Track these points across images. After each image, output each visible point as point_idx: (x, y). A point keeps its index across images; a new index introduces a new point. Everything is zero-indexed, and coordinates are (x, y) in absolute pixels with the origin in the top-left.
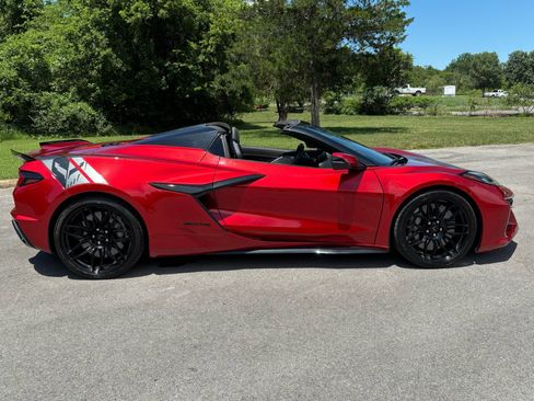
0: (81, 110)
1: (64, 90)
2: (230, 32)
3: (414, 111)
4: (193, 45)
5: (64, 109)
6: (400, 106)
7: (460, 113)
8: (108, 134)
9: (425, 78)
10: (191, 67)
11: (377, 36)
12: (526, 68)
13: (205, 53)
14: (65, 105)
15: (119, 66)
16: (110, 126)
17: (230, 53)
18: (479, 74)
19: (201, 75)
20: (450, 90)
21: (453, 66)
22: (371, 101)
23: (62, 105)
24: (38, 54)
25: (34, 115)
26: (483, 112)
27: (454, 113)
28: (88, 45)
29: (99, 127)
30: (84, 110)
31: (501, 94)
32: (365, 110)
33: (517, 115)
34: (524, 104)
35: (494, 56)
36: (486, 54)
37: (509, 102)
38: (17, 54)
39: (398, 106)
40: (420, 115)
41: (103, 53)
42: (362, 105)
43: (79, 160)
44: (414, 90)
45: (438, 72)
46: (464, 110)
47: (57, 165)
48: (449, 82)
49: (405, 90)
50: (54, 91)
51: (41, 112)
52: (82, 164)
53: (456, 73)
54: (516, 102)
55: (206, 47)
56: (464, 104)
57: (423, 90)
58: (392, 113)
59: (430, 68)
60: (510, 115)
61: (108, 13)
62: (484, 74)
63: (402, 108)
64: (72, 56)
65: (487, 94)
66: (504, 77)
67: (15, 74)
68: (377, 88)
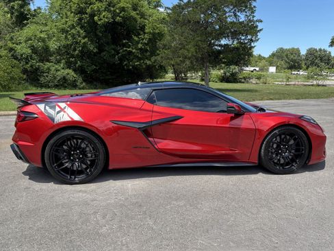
0: (68, 74)
1: (59, 62)
2: (157, 31)
3: (254, 81)
4: (136, 38)
5: (59, 73)
6: (245, 78)
7: (280, 83)
8: (83, 88)
9: (257, 62)
10: (134, 51)
11: (243, 38)
12: (316, 58)
13: (142, 43)
14: (59, 70)
15: (91, 48)
16: (84, 84)
17: (159, 44)
18: (290, 61)
19: (140, 55)
20: (272, 69)
21: (273, 55)
22: (228, 74)
23: (57, 70)
24: (43, 40)
25: (40, 76)
26: (293, 83)
27: (277, 83)
28: (73, 36)
29: (78, 84)
30: (70, 74)
31: (301, 73)
32: (224, 79)
33: (312, 85)
34: (317, 79)
35: (298, 50)
36: (293, 49)
37: (308, 78)
38: (31, 40)
39: (244, 78)
40: (257, 83)
41: (83, 41)
42: (223, 77)
43: (63, 105)
44: (252, 69)
45: (264, 58)
46: (282, 81)
47: (47, 108)
48: (271, 65)
49: (247, 69)
50: (52, 62)
51: (45, 74)
52: (65, 107)
53: (275, 59)
54: (312, 78)
55: (143, 39)
56: (282, 78)
57: (257, 69)
58: (240, 82)
59: (260, 55)
60: (309, 85)
61: (86, 18)
62: (292, 60)
63: (246, 79)
64: (64, 42)
65: (293, 72)
66: (304, 63)
67: (30, 51)
68: (232, 67)
